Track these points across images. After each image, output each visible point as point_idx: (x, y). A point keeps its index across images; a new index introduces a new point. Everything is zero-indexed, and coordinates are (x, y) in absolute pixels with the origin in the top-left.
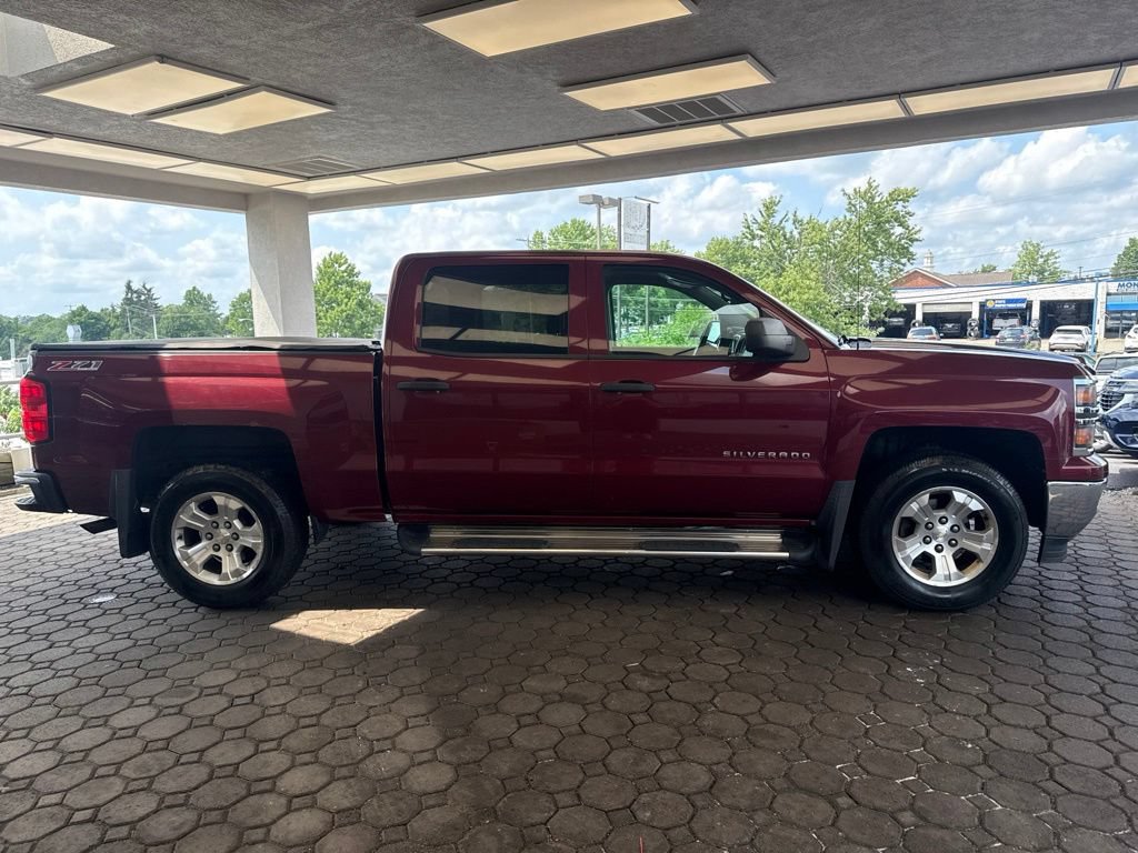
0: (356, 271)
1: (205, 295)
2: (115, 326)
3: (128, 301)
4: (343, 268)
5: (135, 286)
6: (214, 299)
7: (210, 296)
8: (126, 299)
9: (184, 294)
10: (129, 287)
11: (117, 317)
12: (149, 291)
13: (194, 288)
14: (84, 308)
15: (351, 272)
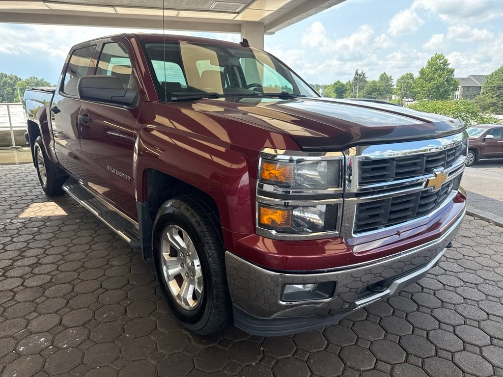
0: (448, 63)
1: (389, 76)
2: (349, 89)
3: (356, 79)
4: (441, 62)
5: (359, 72)
6: (392, 78)
7: (391, 77)
8: (355, 78)
9: (380, 76)
10: (357, 73)
11: (350, 86)
12: (364, 74)
13: (384, 73)
14: (339, 82)
15: (445, 63)
